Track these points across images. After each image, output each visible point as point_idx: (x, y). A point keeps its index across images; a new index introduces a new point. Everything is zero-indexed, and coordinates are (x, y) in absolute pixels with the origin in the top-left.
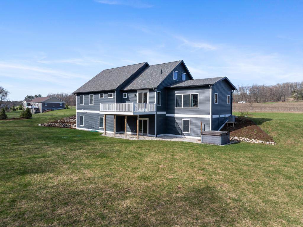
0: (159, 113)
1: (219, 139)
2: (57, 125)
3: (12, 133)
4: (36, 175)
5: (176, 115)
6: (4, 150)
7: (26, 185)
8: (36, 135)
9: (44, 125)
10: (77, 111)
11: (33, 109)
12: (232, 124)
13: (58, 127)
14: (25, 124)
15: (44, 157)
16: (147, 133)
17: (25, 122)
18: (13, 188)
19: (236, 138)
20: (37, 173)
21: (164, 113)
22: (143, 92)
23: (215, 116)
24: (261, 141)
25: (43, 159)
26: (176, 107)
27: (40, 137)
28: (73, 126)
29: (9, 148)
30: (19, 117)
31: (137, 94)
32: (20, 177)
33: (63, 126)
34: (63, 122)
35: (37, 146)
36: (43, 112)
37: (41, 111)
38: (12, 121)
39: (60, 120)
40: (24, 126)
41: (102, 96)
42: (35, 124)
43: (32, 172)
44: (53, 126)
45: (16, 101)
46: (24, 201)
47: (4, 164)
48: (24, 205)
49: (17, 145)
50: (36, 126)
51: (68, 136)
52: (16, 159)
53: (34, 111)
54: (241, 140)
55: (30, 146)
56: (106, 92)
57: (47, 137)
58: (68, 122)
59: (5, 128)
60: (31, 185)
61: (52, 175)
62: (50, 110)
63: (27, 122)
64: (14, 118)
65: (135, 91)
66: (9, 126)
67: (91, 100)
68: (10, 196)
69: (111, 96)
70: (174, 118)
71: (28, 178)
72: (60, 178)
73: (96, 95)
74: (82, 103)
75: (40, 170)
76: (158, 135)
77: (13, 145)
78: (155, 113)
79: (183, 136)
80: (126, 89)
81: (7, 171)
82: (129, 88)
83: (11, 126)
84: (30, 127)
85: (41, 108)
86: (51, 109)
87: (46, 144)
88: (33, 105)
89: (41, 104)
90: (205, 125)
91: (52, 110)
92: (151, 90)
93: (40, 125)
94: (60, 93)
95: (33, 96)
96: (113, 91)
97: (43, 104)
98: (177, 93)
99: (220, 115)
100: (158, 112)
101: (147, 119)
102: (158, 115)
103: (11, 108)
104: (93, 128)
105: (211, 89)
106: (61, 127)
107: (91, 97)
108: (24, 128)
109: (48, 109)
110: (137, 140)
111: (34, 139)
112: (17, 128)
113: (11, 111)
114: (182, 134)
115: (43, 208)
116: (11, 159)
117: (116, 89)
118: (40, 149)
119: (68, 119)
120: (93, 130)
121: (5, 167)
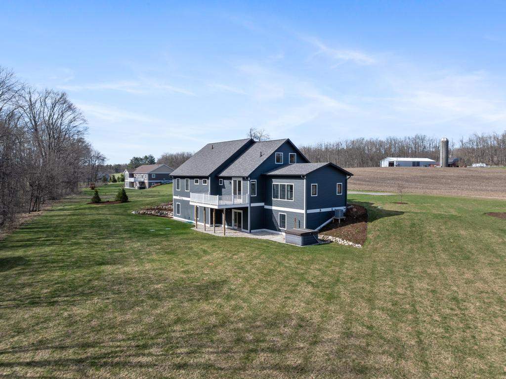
0: (253, 205)
1: (299, 239)
2: (153, 212)
3: (102, 224)
4: (109, 266)
5: (274, 208)
6: (91, 243)
7: (100, 272)
8: (125, 227)
9: (139, 213)
10: (174, 197)
11: (137, 183)
12: (338, 219)
13: (154, 215)
14: (118, 211)
15: (121, 252)
16: (241, 227)
17: (119, 208)
18: (91, 273)
19: (330, 237)
20: (111, 264)
21: (262, 204)
22: (238, 180)
23: (310, 211)
24: (351, 243)
25: (120, 253)
26: (274, 198)
27: (128, 230)
28: (170, 215)
29: (95, 242)
30: (113, 200)
31: (232, 182)
32: (98, 266)
33: (159, 214)
34: (160, 209)
35: (120, 241)
36: (150, 186)
37: (147, 185)
38: (105, 207)
39: (157, 206)
40: (116, 214)
41: (197, 182)
42: (129, 212)
43: (107, 263)
44: (149, 214)
45: (119, 165)
46: (96, 281)
47: (88, 257)
48: (96, 283)
49: (103, 238)
50: (129, 214)
51: (157, 228)
52: (99, 252)
53: (139, 186)
54: (334, 240)
55: (114, 240)
56: (201, 178)
57: (134, 231)
58: (165, 209)
59: (97, 217)
60: (103, 272)
61: (120, 267)
62: (159, 184)
63: (121, 207)
64: (108, 201)
65: (229, 178)
66: (100, 214)
67: (187, 185)
68: (89, 278)
69: (205, 182)
70: (271, 210)
71: (103, 267)
72: (125, 269)
73: (192, 180)
74: (178, 188)
75: (114, 262)
76: (252, 231)
77: (99, 239)
78: (248, 206)
79: (280, 233)
80: (221, 175)
81: (90, 262)
82: (224, 174)
83: (103, 214)
84: (122, 215)
85: (146, 181)
86: (161, 182)
87: (129, 239)
88: (137, 176)
89: (147, 175)
90: (299, 221)
91: (161, 184)
92: (245, 179)
93: (134, 212)
94: (180, 153)
95: (141, 157)
96: (207, 177)
97: (150, 175)
98: (275, 182)
99: (321, 209)
100: (251, 204)
101: (241, 211)
102: (251, 207)
103: (111, 179)
104: (189, 219)
105: (305, 180)
106: (156, 216)
107: (187, 181)
108: (115, 217)
109: (156, 183)
110: (223, 236)
111: (120, 232)
112: (109, 217)
113: (109, 184)
114: (280, 230)
115: (106, 285)
116: (94, 253)
117: (210, 175)
118: (122, 244)
119: (166, 205)
120: (189, 221)
121: (89, 259)
